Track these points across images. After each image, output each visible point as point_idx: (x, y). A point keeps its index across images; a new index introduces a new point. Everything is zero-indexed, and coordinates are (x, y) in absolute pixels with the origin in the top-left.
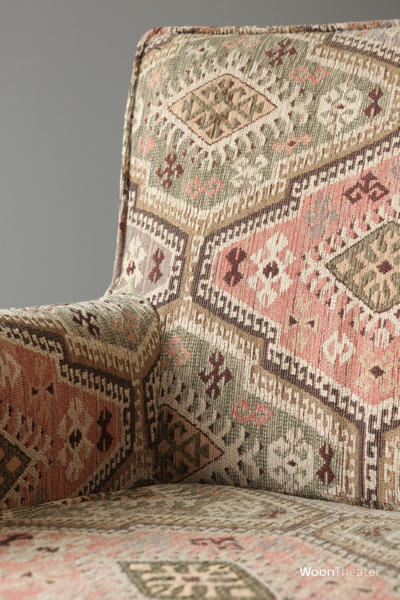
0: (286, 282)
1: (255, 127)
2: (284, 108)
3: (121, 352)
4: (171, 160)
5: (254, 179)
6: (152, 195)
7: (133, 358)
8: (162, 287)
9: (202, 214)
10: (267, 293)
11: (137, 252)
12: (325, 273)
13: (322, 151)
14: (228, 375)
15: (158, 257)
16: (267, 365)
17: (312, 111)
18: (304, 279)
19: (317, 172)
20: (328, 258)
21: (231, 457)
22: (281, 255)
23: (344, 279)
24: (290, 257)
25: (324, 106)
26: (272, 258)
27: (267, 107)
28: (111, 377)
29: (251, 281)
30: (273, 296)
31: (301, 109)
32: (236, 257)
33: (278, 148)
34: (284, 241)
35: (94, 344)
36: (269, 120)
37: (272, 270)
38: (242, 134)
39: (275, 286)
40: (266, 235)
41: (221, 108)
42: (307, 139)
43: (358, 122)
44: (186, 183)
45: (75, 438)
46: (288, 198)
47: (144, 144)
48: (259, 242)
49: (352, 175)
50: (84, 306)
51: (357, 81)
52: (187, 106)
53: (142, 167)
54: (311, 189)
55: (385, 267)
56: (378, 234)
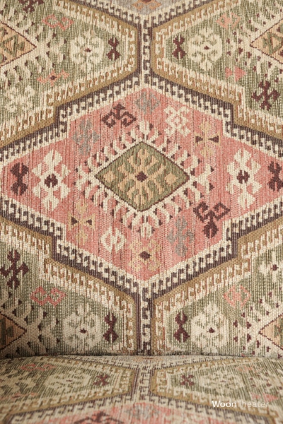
0: (65, 191)
1: (20, 63)
2: (42, 48)
5: (25, 105)
10: (51, 200)
12: (95, 182)
13: (79, 85)
14: (25, 269)
16: (56, 257)
17: (65, 52)
18: (79, 187)
19: (78, 101)
20: (96, 170)
21: (33, 332)
22: (58, 169)
23: (112, 187)
24: (66, 170)
25: (74, 50)
26: (51, 171)
27: (28, 47)
29: (36, 191)
30: (55, 202)
31: (55, 49)
32: (19, 171)
33: (42, 81)
34: (59, 158)
36: (31, 57)
37: (51, 181)
38: (9, 68)
39: (57, 194)
40: (43, 152)
42: (65, 75)
43: (104, 63)
46: (57, 123)
48: (38, 157)
49: (106, 105)
51: (99, 32)
54: (74, 116)
55: (142, 177)
56: (132, 151)
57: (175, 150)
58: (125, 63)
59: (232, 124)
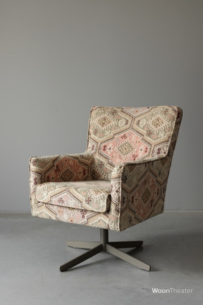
1: (109, 125)
2: (114, 122)
3: (87, 161)
4: (96, 130)
5: (108, 134)
6: (93, 136)
7: (89, 162)
8: (94, 151)
9: (100, 139)
11: (90, 145)
12: (117, 149)
13: (118, 130)
14: (103, 165)
15: (93, 146)
16: (108, 163)
17: (118, 123)
18: (114, 150)
19: (118, 133)
20: (118, 147)
21: (103, 177)
23: (120, 150)
24: (113, 147)
25: (120, 123)
26: (110, 147)
27: (111, 122)
28: (85, 164)
29: (107, 150)
30: (110, 153)
31: (116, 123)
32: (105, 147)
33: (112, 129)
34: (112, 144)
35: (83, 159)
36: (111, 124)
37: (110, 149)
38: (107, 126)
39: (111, 151)
40: (110, 143)
41: (104, 122)
42: (117, 128)
43: (124, 126)
44: (98, 134)
45: (80, 173)
46: (113, 137)
47: (91, 127)
48: (108, 144)
49: (122, 134)
50: (82, 154)
51: (125, 119)
52: (99, 121)
53: (91, 131)
54: (116, 136)
55: (125, 149)
56: (125, 144)
57: (132, 144)
58: (128, 126)
59: (142, 139)
